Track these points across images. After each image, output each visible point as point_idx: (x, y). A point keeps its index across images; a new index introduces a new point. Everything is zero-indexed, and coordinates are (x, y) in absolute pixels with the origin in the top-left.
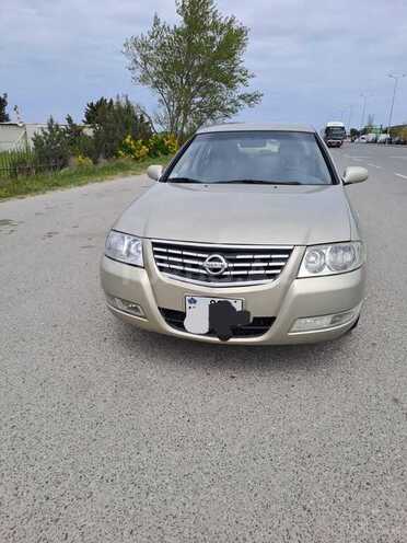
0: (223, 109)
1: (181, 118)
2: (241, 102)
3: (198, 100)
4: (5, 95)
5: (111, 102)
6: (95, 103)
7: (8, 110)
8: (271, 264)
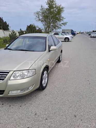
0: (57, 27)
1: (48, 29)
2: (62, 25)
3: (52, 24)
4: (9, 24)
5: (33, 25)
6: (29, 26)
7: (9, 27)
8: (3, 76)
